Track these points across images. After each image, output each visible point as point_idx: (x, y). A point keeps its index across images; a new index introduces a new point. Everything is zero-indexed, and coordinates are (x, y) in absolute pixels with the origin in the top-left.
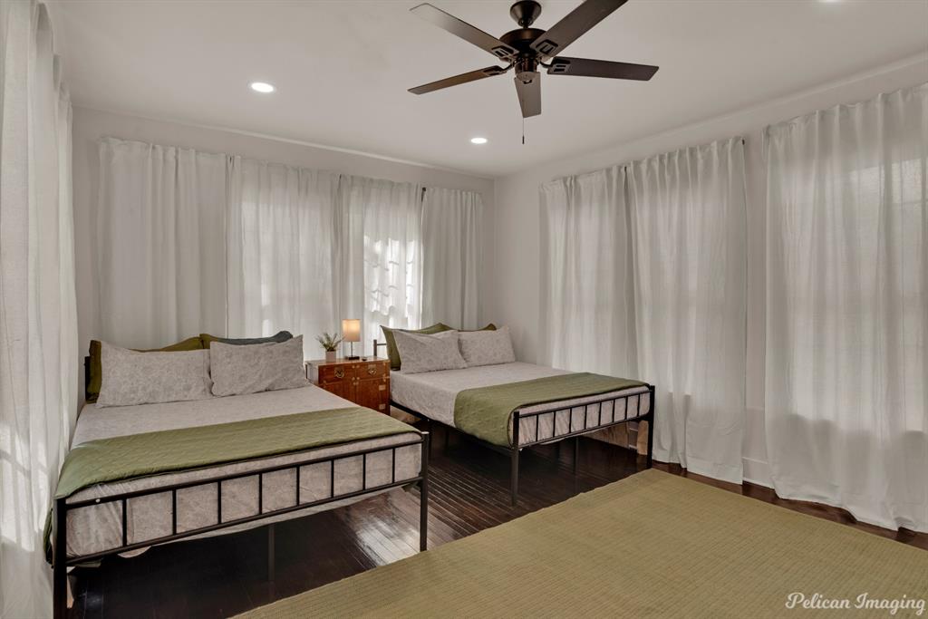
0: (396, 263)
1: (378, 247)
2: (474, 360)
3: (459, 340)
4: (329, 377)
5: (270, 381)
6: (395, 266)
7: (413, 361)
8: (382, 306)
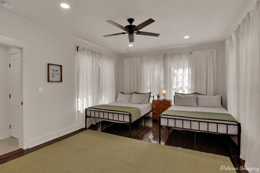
0: (182, 75)
1: (176, 71)
2: (200, 104)
3: (197, 98)
4: (155, 103)
5: (139, 102)
6: (182, 76)
7: (177, 102)
8: (177, 87)
